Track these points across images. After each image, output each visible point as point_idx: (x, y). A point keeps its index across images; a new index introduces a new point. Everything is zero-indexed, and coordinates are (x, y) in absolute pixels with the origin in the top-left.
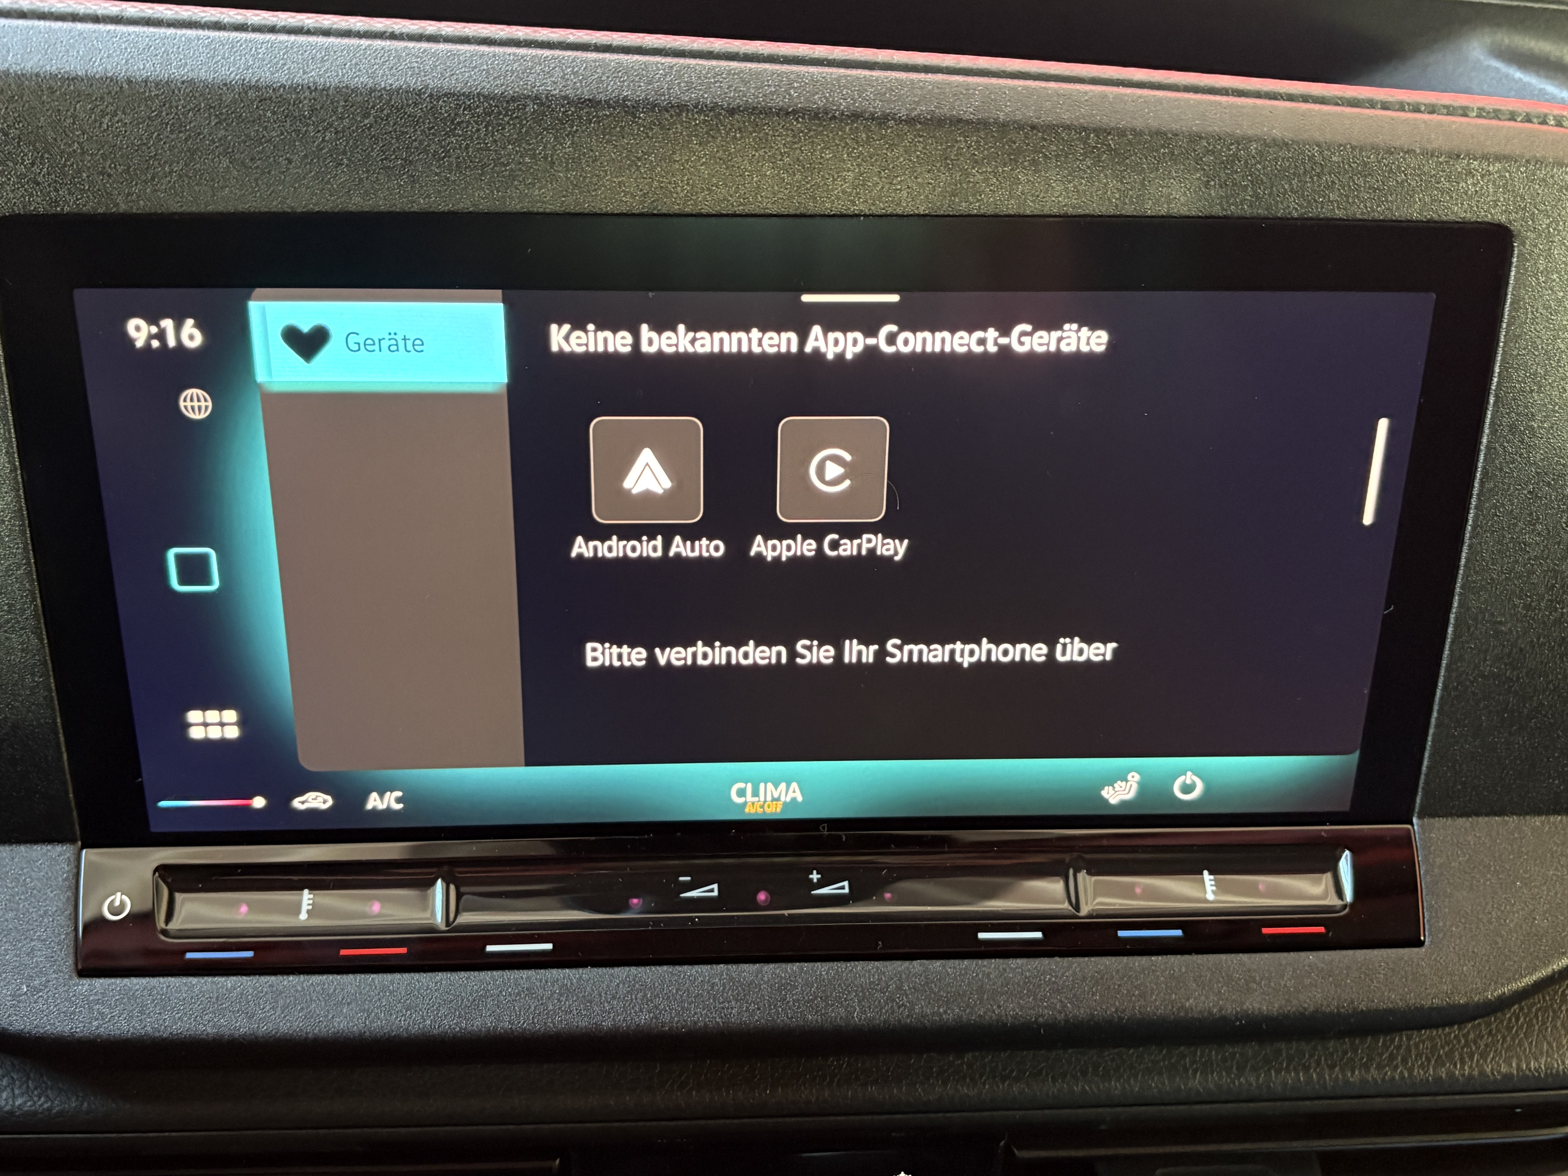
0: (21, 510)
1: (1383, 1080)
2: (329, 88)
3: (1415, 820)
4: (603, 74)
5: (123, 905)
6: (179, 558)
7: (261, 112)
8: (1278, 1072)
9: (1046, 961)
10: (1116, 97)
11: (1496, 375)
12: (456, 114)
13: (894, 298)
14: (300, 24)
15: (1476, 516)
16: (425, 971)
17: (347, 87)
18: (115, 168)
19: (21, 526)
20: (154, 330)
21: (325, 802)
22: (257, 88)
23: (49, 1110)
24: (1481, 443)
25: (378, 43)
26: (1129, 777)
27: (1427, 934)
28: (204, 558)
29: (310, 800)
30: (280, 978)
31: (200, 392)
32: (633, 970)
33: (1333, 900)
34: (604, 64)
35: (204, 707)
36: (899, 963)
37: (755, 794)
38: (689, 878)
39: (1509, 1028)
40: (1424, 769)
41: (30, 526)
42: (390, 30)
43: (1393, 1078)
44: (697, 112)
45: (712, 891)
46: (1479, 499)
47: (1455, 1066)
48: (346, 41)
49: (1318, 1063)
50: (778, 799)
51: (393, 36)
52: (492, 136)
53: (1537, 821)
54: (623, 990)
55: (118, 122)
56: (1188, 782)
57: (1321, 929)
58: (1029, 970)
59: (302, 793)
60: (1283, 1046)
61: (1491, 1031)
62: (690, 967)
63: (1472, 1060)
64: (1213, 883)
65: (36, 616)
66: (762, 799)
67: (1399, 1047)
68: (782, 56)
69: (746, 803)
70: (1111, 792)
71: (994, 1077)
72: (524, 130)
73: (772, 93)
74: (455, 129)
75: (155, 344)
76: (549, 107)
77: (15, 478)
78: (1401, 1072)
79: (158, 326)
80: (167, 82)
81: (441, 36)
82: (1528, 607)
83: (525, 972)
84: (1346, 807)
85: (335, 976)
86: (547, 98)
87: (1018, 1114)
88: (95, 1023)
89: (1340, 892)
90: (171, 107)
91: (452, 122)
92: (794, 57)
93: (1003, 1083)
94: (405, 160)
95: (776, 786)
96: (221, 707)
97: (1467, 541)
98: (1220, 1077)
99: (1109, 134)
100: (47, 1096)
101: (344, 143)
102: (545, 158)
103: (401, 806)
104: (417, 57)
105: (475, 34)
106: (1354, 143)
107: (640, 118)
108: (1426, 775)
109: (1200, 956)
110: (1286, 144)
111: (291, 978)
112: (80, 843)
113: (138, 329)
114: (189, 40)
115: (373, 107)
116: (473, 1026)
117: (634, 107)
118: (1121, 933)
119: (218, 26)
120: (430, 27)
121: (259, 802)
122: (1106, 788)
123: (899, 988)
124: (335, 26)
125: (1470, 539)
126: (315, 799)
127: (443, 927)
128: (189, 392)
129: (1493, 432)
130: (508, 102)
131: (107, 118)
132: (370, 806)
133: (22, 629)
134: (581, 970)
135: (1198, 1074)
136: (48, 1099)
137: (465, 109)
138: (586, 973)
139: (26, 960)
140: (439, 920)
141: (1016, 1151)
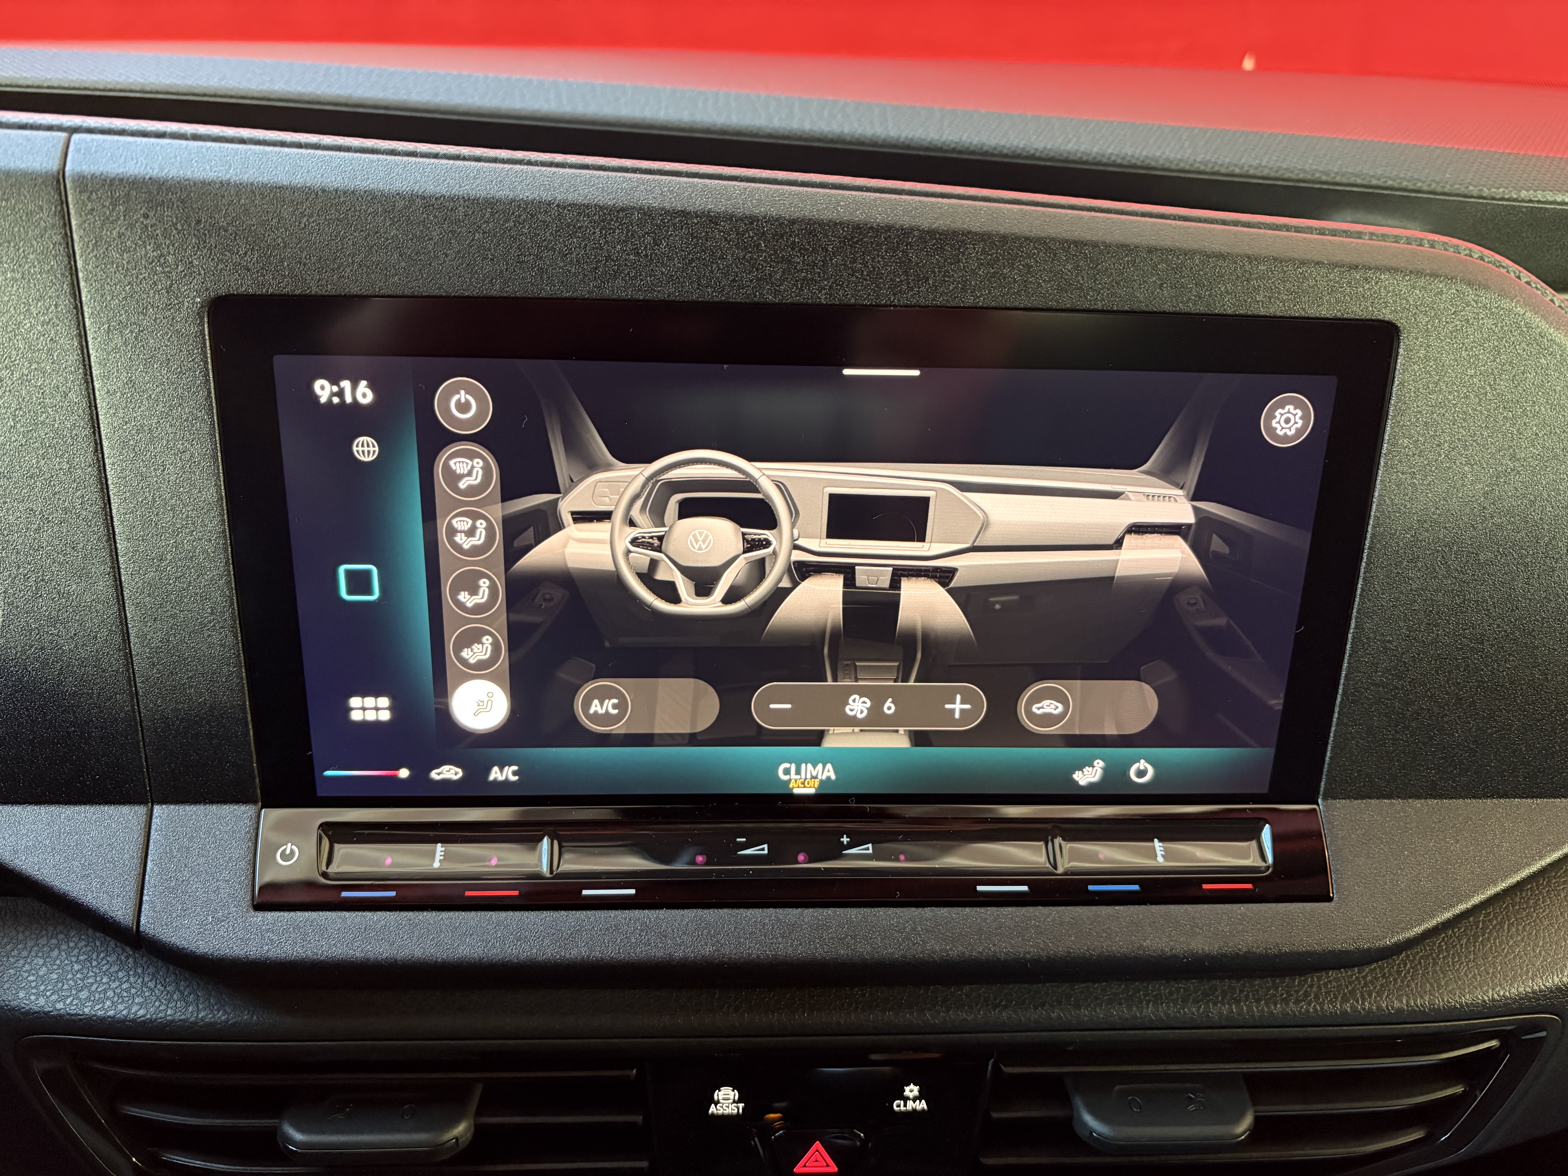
0: (224, 531)
1: (1300, 1012)
2: (479, 198)
3: (1320, 801)
4: (693, 192)
5: (292, 853)
6: (348, 573)
7: (425, 216)
8: (1215, 1004)
9: (1031, 909)
12: (578, 221)
13: (916, 373)
14: (458, 153)
16: (532, 910)
17: (493, 198)
18: (310, 259)
19: (224, 544)
20: (335, 389)
21: (456, 774)
22: (423, 198)
23: (226, 1021)
25: (518, 167)
26: (1096, 763)
27: (1335, 891)
28: (368, 573)
29: (444, 772)
30: (417, 913)
31: (369, 439)
32: (700, 912)
33: (1257, 863)
34: (693, 186)
35: (364, 694)
36: (913, 909)
37: (798, 772)
38: (744, 840)
39: (1399, 972)
40: (1327, 759)
41: (231, 544)
42: (528, 158)
43: (1308, 1011)
44: (765, 222)
45: (763, 849)
47: (1358, 1002)
48: (492, 165)
49: (1247, 997)
50: (816, 778)
51: (530, 163)
52: (605, 238)
53: (1418, 803)
54: (692, 927)
55: (313, 222)
56: (1141, 768)
57: (1250, 886)
58: (1017, 916)
59: (438, 767)
60: (1218, 983)
61: (1385, 974)
62: (746, 910)
63: (1371, 997)
64: (1162, 849)
65: (233, 618)
66: (803, 776)
67: (1311, 986)
68: (831, 184)
69: (790, 780)
70: (1081, 775)
71: (987, 1005)
72: (630, 234)
73: (824, 209)
74: (577, 232)
75: (336, 400)
76: (650, 216)
77: (221, 506)
78: (1315, 1006)
79: (339, 386)
80: (352, 192)
81: (567, 164)
82: (1410, 629)
83: (614, 911)
84: (1264, 789)
85: (461, 912)
86: (648, 208)
87: (1006, 1036)
88: (266, 948)
89: (1263, 857)
90: (355, 211)
91: (574, 226)
92: (840, 184)
93: (994, 1009)
94: (537, 256)
95: (814, 767)
96: (377, 695)
97: (1362, 574)
98: (1169, 1007)
99: (1086, 245)
101: (489, 242)
102: (646, 256)
103: (516, 778)
104: (548, 177)
106: (1276, 256)
107: (720, 225)
108: (1329, 764)
109: (1154, 906)
110: (1222, 255)
111: (425, 913)
112: (260, 804)
113: (322, 388)
114: (372, 161)
115: (513, 214)
116: (570, 954)
117: (716, 217)
118: (1091, 888)
119: (393, 152)
120: (559, 158)
121: (404, 773)
122: (1077, 772)
123: (914, 929)
124: (485, 155)
126: (449, 771)
127: (548, 875)
128: (361, 439)
130: (618, 212)
131: (305, 219)
132: (492, 778)
133: (221, 628)
134: (658, 911)
135: (1150, 1005)
136: (226, 1012)
137: (584, 216)
138: (663, 913)
139: (213, 896)
140: (545, 869)
141: (1003, 1067)
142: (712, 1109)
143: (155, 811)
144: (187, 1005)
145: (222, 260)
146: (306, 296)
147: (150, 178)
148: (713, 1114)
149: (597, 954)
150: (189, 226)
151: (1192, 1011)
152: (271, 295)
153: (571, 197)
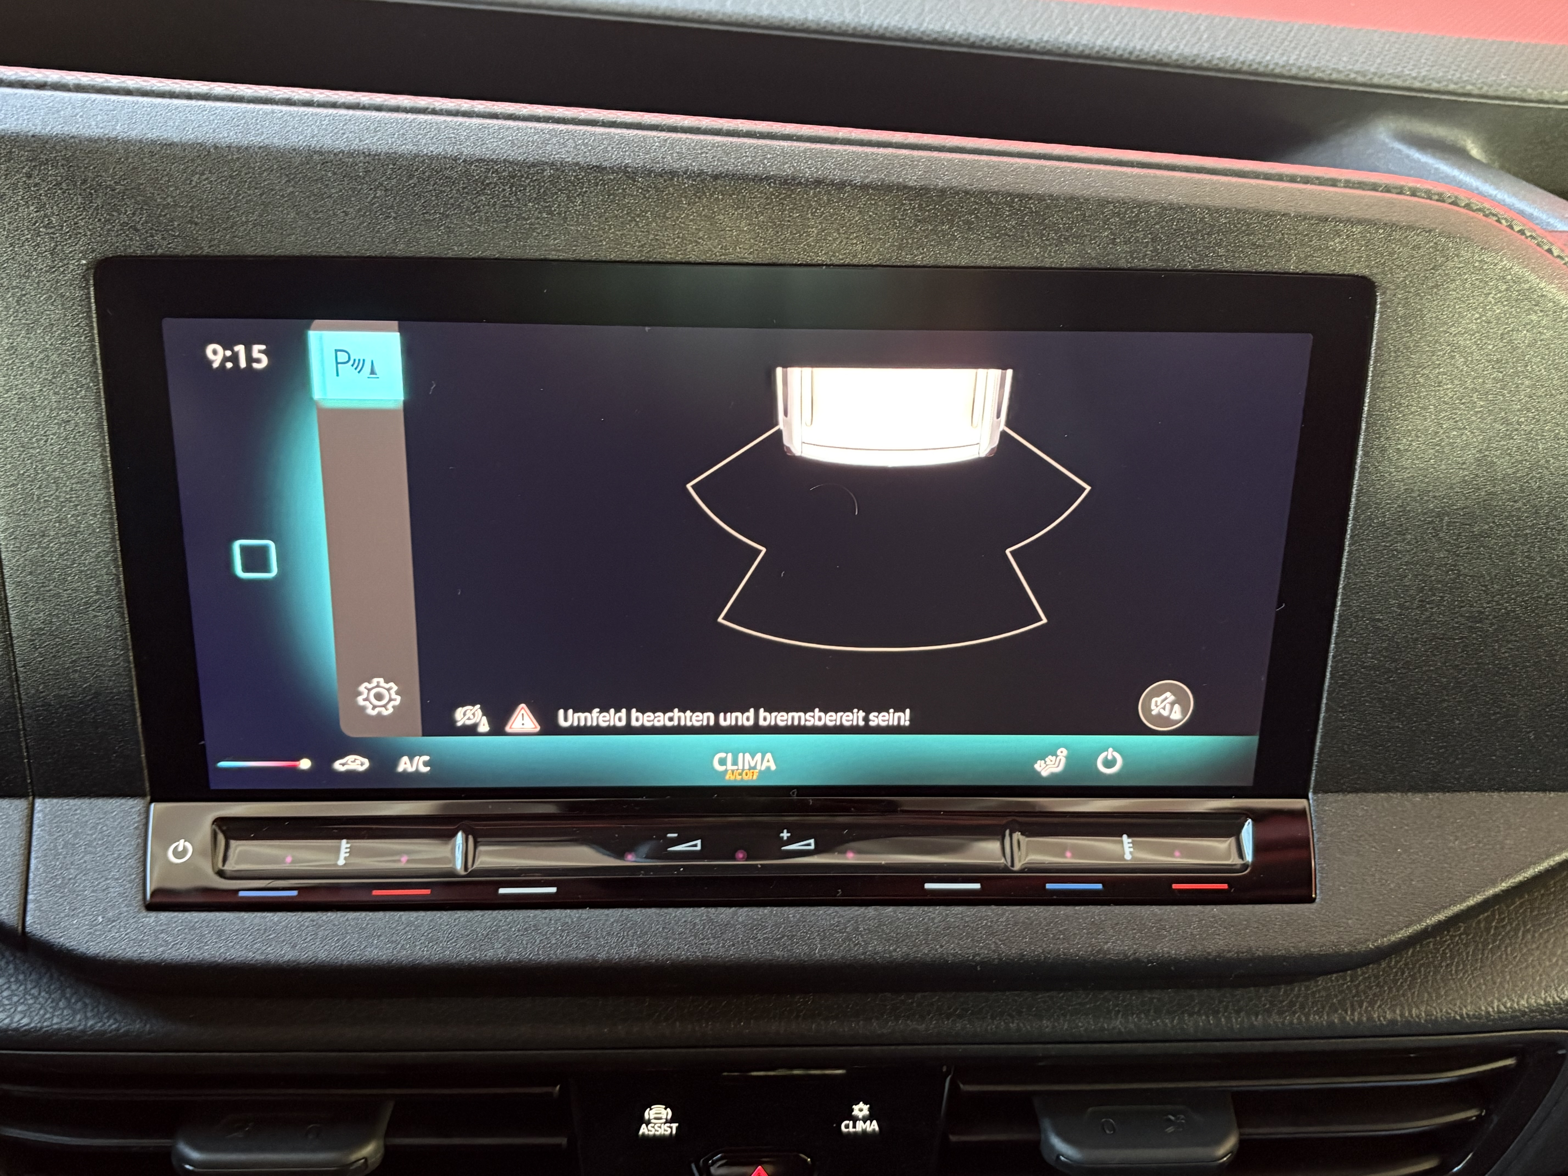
0: (110, 505)
1: (1283, 1024)
2: (381, 153)
3: (1310, 795)
4: (609, 145)
5: (185, 850)
6: (244, 549)
7: (323, 173)
8: (1190, 1015)
9: (983, 909)
10: (1038, 168)
11: (1366, 404)
12: (486, 177)
15: (1354, 525)
16: (446, 910)
17: (395, 153)
19: (110, 519)
20: (228, 353)
21: (362, 764)
22: (320, 153)
23: (117, 1029)
24: (1355, 463)
25: (422, 117)
26: (1059, 752)
27: (1318, 892)
28: (265, 549)
29: (349, 762)
30: (320, 914)
32: (626, 912)
33: (1234, 860)
34: (611, 138)
36: (856, 908)
37: (735, 763)
38: (676, 835)
39: (1395, 981)
40: (1317, 750)
41: (118, 519)
42: (432, 107)
43: (1291, 1023)
44: (686, 178)
45: (696, 845)
46: (1355, 512)
47: (1346, 1013)
48: (395, 115)
49: (1226, 1008)
50: (754, 768)
51: (434, 112)
52: (515, 195)
54: (617, 927)
56: (1110, 757)
57: (1225, 886)
58: (968, 916)
59: (342, 756)
60: (1195, 993)
61: (1379, 982)
62: (675, 910)
63: (1361, 1007)
64: (1131, 844)
65: (119, 598)
66: (741, 767)
67: (1297, 996)
68: (759, 133)
69: (726, 771)
70: (1043, 765)
71: (940, 1015)
72: (542, 191)
73: (749, 163)
74: (485, 189)
75: (229, 365)
76: (563, 171)
77: (107, 479)
78: (1299, 1017)
79: (232, 350)
80: (246, 148)
81: (474, 112)
82: (1402, 607)
83: (533, 911)
84: (1248, 783)
85: (368, 913)
86: (561, 163)
87: (961, 1049)
88: (161, 949)
89: (1241, 855)
90: (249, 168)
91: (482, 183)
92: (768, 133)
93: (948, 1019)
94: (443, 214)
95: (753, 756)
98: (1140, 1019)
99: (1030, 199)
100: (115, 1019)
101: (392, 199)
102: (559, 214)
103: (428, 769)
104: (454, 129)
105: (503, 111)
106: (1239, 207)
107: (638, 182)
108: (1319, 754)
109: (1117, 907)
110: (1181, 208)
111: (329, 914)
112: (149, 798)
113: (215, 352)
114: (265, 114)
115: (417, 169)
116: (486, 956)
117: (633, 173)
118: (1049, 886)
119: (288, 102)
120: (465, 104)
121: (305, 764)
122: (1039, 762)
123: (856, 929)
124: (386, 103)
125: (1350, 545)
126: (354, 761)
127: (463, 873)
129: (1366, 454)
130: (529, 167)
131: (197, 176)
132: (400, 769)
133: (108, 608)
134: (580, 911)
135: (1120, 1015)
136: (116, 1020)
137: (493, 173)
138: (585, 913)
139: (101, 895)
140: (459, 865)
141: (961, 1086)
142: (643, 1130)
143: (37, 805)
144: (75, 1013)
145: (109, 220)
146: (197, 256)
147: (33, 136)
148: (643, 1134)
149: (514, 956)
150: (75, 185)
151: (1167, 1024)
152: (162, 256)
153: (479, 152)
